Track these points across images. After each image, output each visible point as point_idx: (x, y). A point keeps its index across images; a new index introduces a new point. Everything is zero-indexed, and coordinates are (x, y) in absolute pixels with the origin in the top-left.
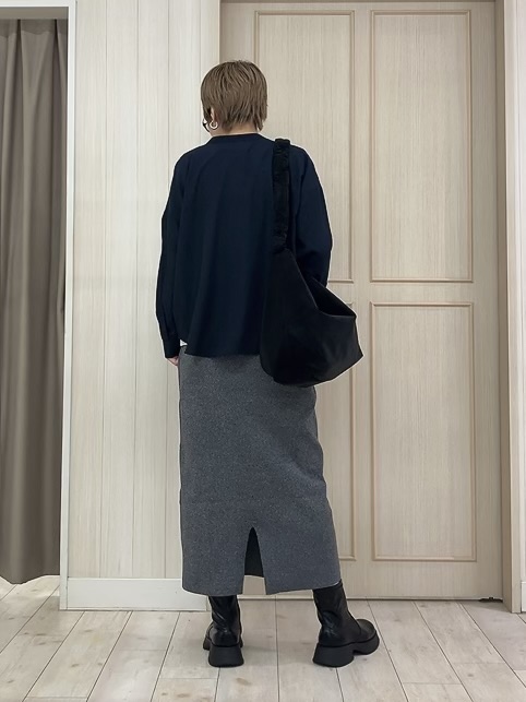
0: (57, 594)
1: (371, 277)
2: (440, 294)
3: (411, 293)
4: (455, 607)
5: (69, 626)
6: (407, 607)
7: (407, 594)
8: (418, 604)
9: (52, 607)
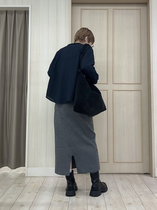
0: (24, 172)
1: (113, 82)
2: (132, 87)
3: (124, 87)
4: (137, 176)
5: (28, 181)
6: (123, 176)
7: (123, 172)
8: (126, 175)
9: (23, 176)
